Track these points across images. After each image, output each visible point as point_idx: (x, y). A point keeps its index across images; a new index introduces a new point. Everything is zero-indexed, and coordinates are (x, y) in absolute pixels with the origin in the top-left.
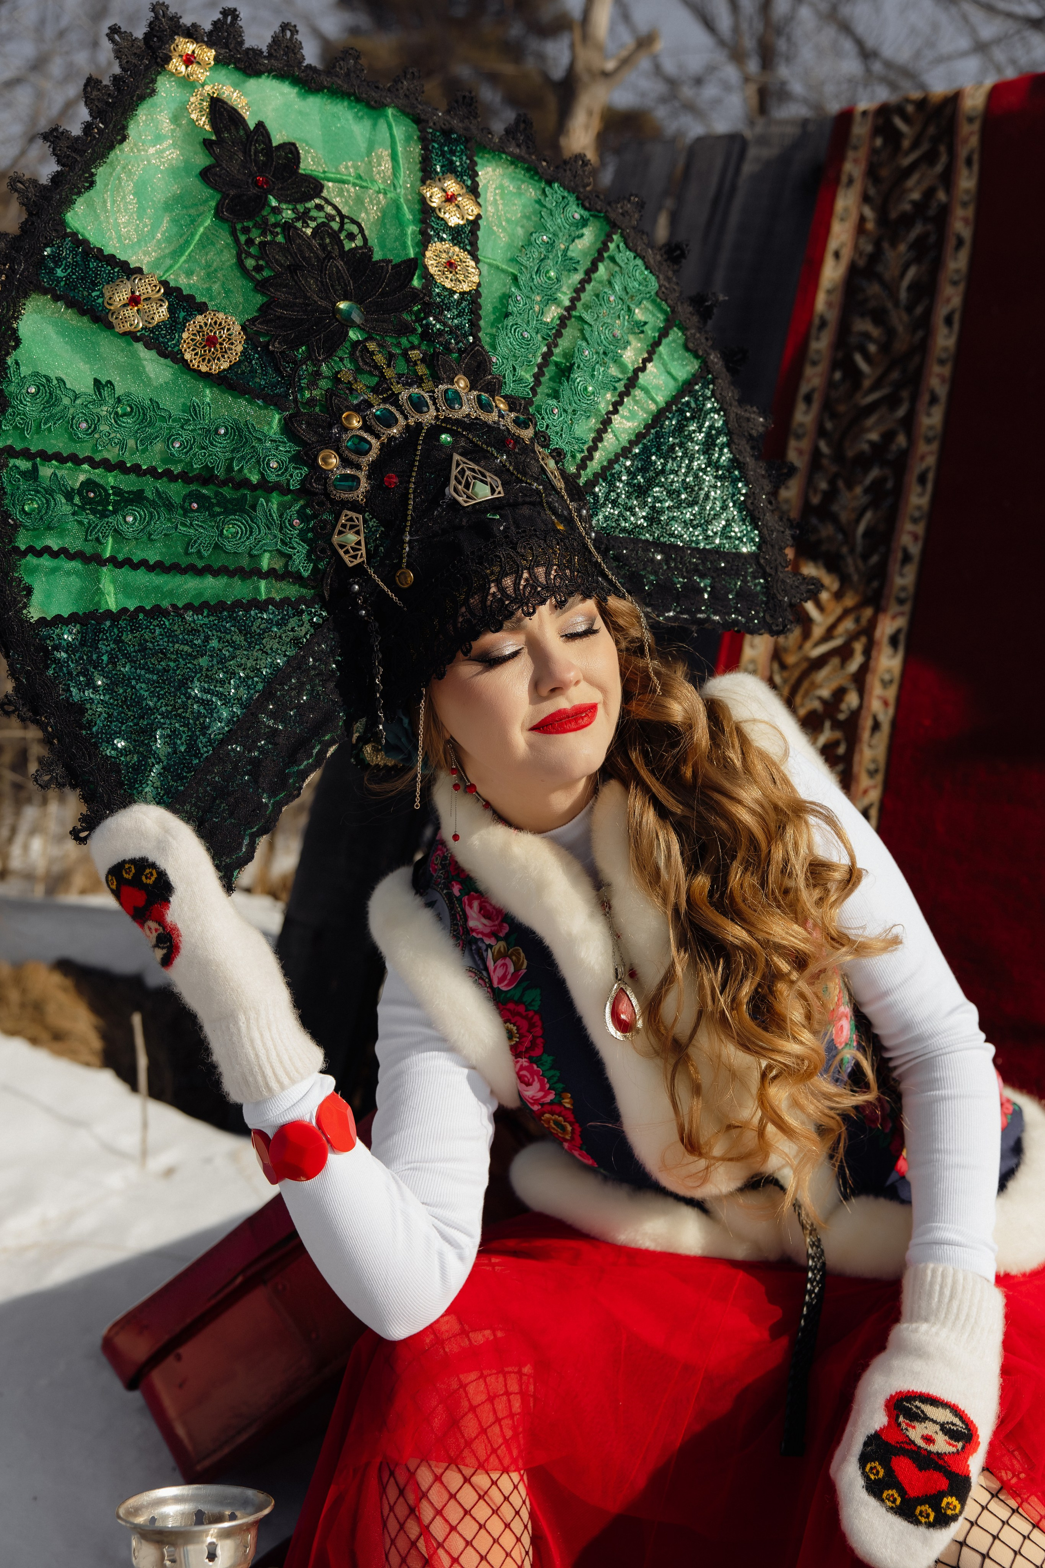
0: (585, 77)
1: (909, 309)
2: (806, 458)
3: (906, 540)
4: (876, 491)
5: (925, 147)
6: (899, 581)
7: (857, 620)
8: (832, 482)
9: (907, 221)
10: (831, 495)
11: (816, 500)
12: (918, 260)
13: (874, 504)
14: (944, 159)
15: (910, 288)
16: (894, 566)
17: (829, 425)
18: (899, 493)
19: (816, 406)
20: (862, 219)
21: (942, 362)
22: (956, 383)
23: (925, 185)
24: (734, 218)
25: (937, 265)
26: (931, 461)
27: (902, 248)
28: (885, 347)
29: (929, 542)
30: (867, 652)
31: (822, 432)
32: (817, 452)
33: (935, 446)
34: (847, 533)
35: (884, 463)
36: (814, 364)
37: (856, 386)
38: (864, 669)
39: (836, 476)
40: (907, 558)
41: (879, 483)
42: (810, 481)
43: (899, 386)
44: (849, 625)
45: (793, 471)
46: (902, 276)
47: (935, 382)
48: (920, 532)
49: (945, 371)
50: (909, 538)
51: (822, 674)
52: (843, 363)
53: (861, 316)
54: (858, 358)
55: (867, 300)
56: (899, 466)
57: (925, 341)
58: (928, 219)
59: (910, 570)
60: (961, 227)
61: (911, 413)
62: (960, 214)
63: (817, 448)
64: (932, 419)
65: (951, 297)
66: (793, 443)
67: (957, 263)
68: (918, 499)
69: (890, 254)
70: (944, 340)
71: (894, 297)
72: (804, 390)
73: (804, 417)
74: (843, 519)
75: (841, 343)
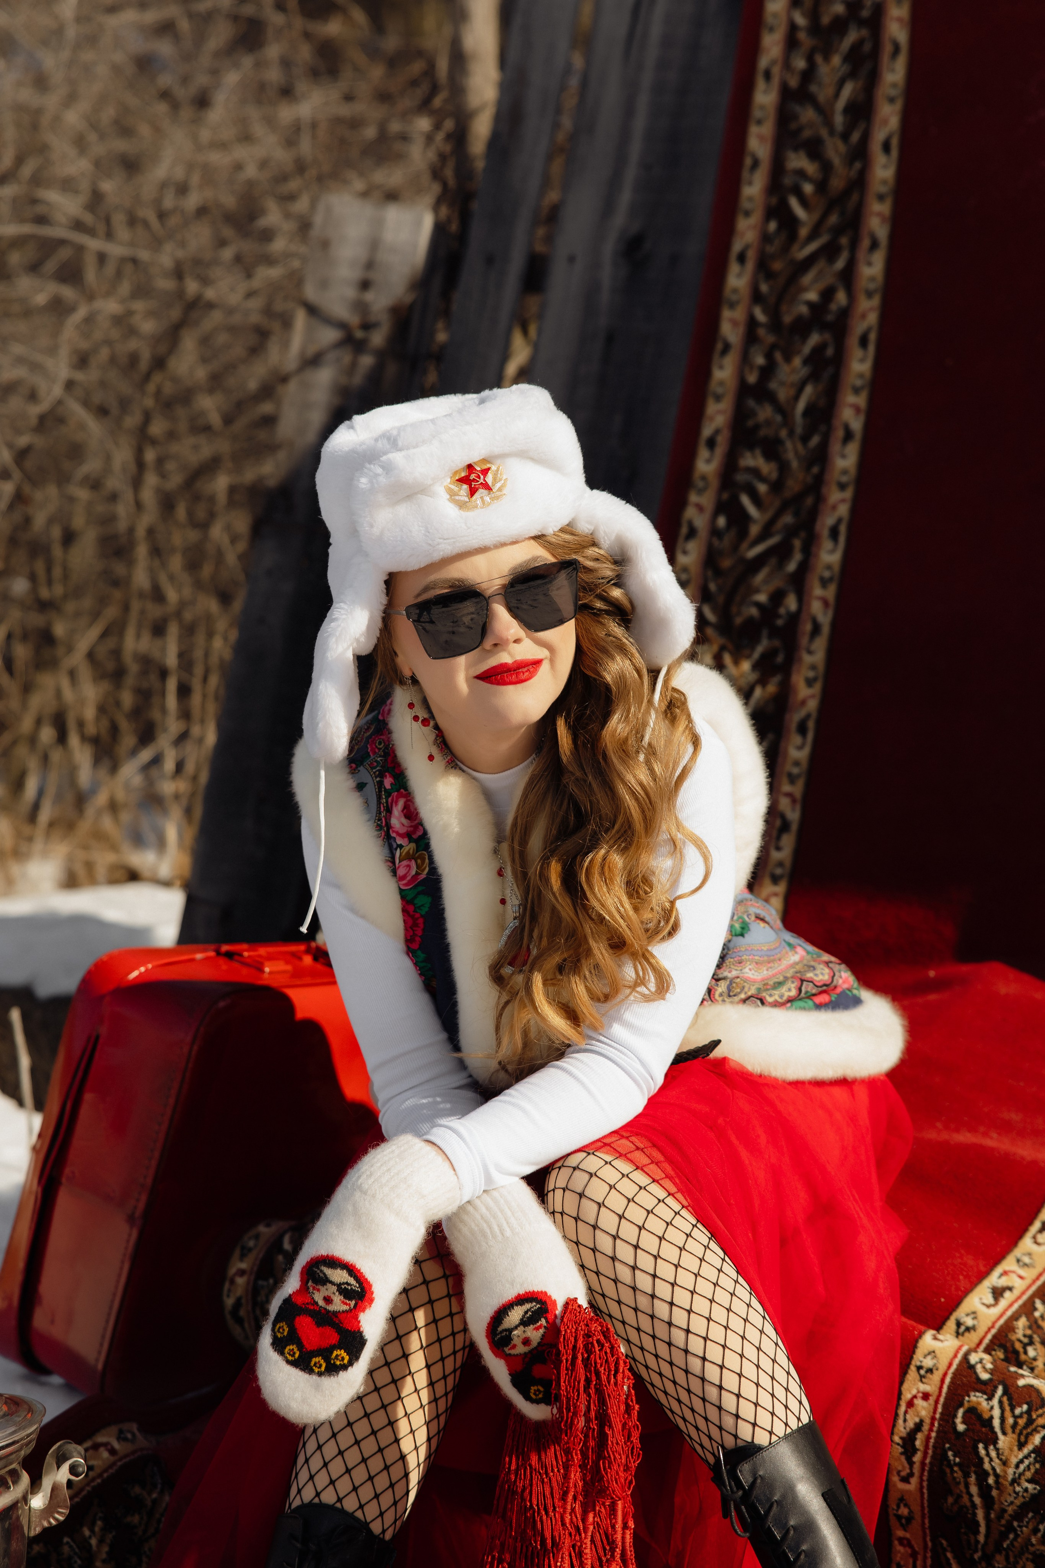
1: (845, 136)
2: (741, 330)
3: (847, 414)
4: (816, 360)
6: (840, 464)
7: (796, 514)
8: (769, 356)
9: (840, 26)
10: (767, 372)
11: (752, 378)
12: (853, 74)
13: (814, 376)
15: (844, 110)
16: (835, 446)
17: (764, 288)
18: (839, 361)
19: (750, 266)
20: (793, 26)
21: (881, 198)
22: (897, 222)
24: (656, 31)
25: (872, 79)
26: (872, 319)
27: (836, 61)
28: (822, 186)
29: (871, 414)
30: (808, 550)
31: (757, 297)
32: (752, 323)
33: (876, 301)
34: (785, 412)
35: (824, 327)
36: (747, 214)
37: (792, 237)
38: (804, 568)
39: (773, 347)
40: (848, 436)
41: (819, 350)
42: (745, 359)
43: (838, 231)
44: (788, 519)
45: (727, 347)
46: (837, 96)
47: (875, 223)
48: (862, 404)
49: (884, 208)
50: (851, 413)
51: (759, 577)
52: (778, 211)
53: (795, 150)
54: (793, 202)
55: (801, 129)
56: (839, 328)
57: (862, 173)
58: (861, 23)
59: (852, 450)
60: (897, 30)
61: (851, 264)
62: (895, 13)
63: (752, 317)
64: (872, 269)
65: (888, 118)
66: (726, 314)
67: (894, 75)
68: (860, 366)
69: (823, 69)
70: (883, 171)
71: (828, 122)
72: (737, 247)
73: (737, 280)
74: (782, 397)
75: (776, 186)
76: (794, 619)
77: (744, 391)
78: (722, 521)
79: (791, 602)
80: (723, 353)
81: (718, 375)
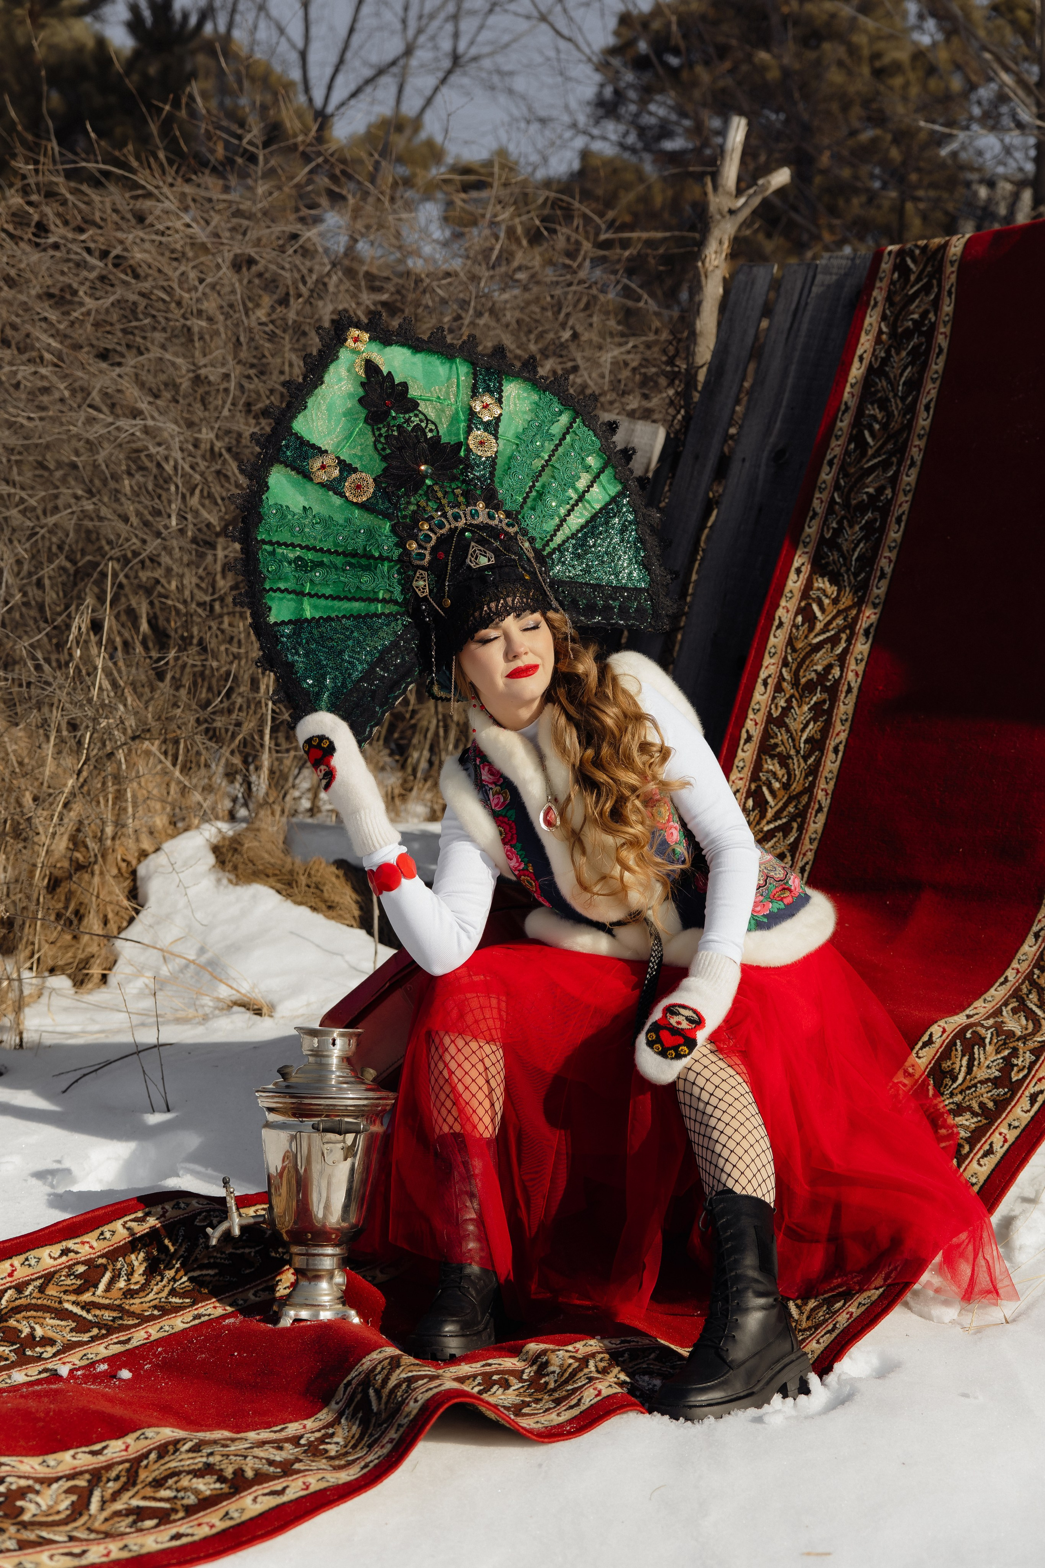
0: (716, 215)
1: (903, 399)
2: (825, 505)
3: (884, 562)
4: (868, 528)
5: (925, 280)
6: (876, 591)
7: (845, 619)
8: (840, 523)
9: (908, 334)
10: (838, 532)
11: (828, 536)
12: (912, 363)
13: (866, 538)
14: (935, 290)
15: (905, 383)
16: (874, 581)
17: (842, 482)
18: (883, 530)
19: (835, 468)
20: (880, 332)
21: (920, 437)
22: (928, 453)
23: (923, 307)
24: (805, 327)
25: (925, 366)
26: (906, 507)
27: (904, 354)
28: (885, 426)
29: (898, 565)
30: (849, 641)
31: (837, 487)
32: (832, 501)
33: (909, 497)
34: (846, 558)
35: (875, 509)
36: (838, 438)
37: (864, 454)
38: (846, 651)
39: (843, 518)
40: (883, 575)
41: (871, 522)
42: (825, 521)
43: (891, 454)
44: (840, 621)
45: (815, 514)
46: (901, 375)
47: (915, 450)
48: (893, 558)
49: (922, 443)
50: (886, 562)
51: (819, 655)
52: (856, 438)
53: (872, 404)
54: (866, 433)
55: (877, 391)
56: (885, 511)
57: (911, 421)
58: (921, 334)
59: (884, 584)
60: (942, 340)
61: (897, 473)
62: (942, 330)
63: (833, 498)
64: (910, 478)
65: (931, 391)
66: (817, 495)
67: (937, 366)
68: (895, 534)
69: (895, 358)
70: (924, 421)
71: (894, 390)
72: (828, 457)
73: (826, 476)
74: (845, 548)
75: (857, 423)
76: (837, 682)
77: (822, 541)
78: (799, 619)
79: (836, 672)
80: (812, 518)
81: (807, 530)
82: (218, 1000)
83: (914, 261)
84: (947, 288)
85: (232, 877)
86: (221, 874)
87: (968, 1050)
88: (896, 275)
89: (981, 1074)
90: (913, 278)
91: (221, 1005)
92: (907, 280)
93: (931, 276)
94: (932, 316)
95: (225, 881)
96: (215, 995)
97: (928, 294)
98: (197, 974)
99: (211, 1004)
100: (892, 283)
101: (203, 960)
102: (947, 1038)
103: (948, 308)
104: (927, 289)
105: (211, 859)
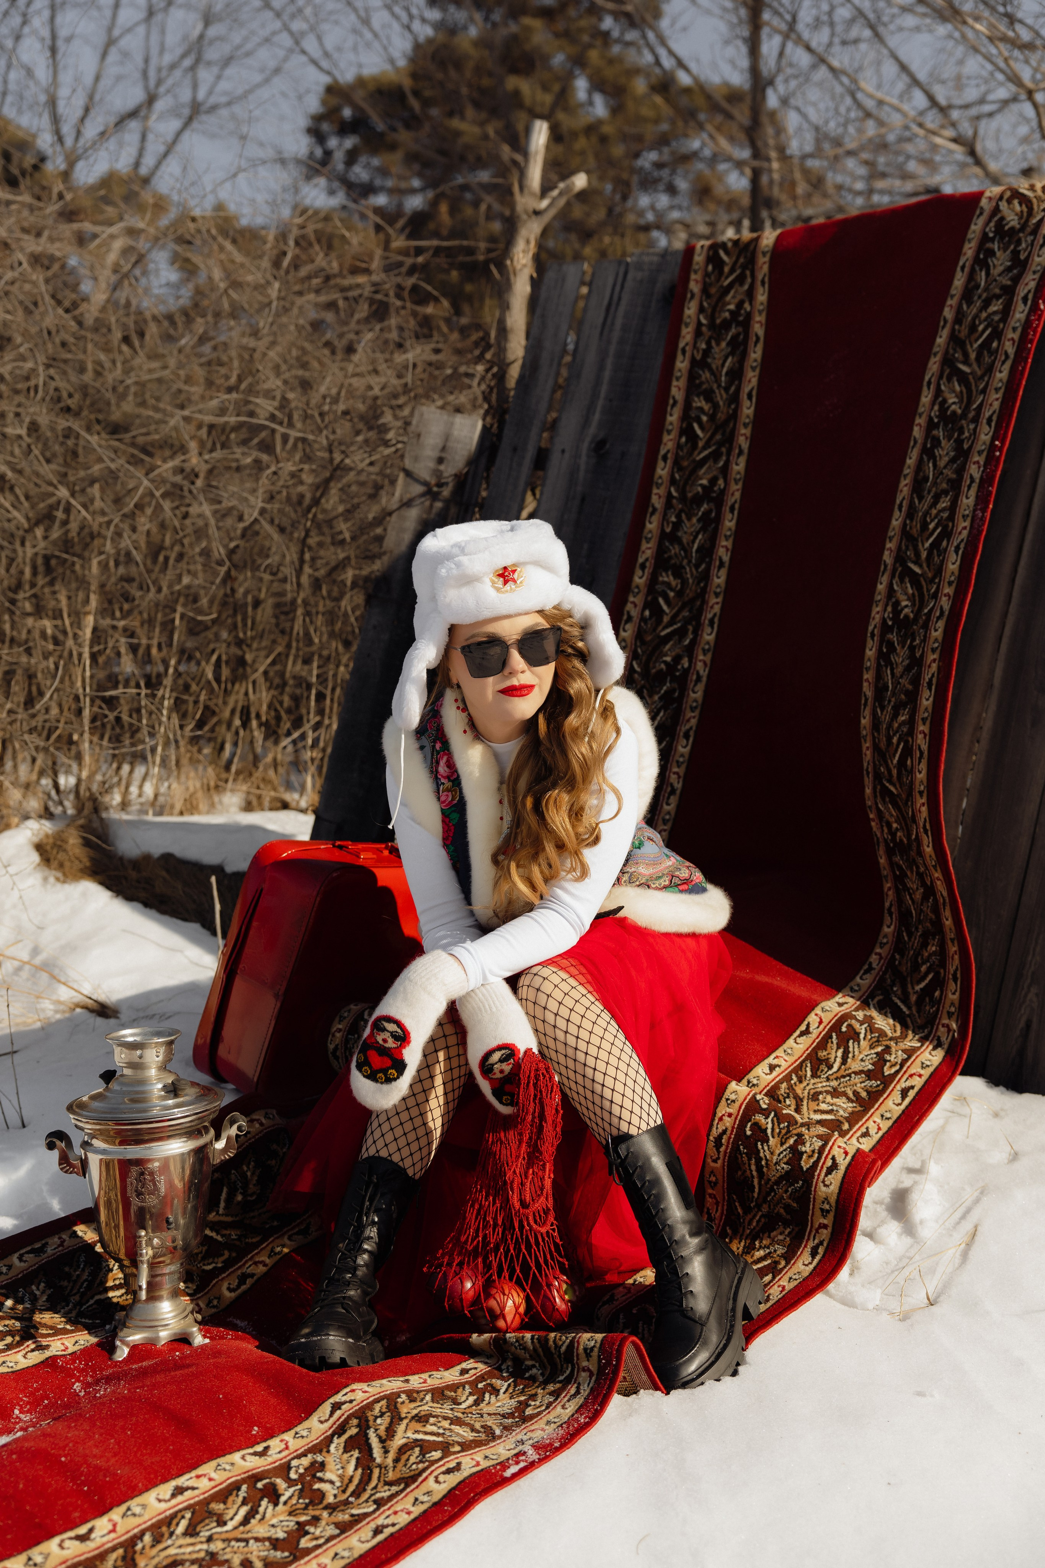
0: (524, 217)
1: (727, 389)
2: (663, 500)
3: (721, 552)
4: (705, 520)
5: (738, 272)
6: (716, 581)
7: (690, 611)
8: (678, 516)
9: (726, 325)
10: (677, 526)
11: (668, 530)
12: (732, 353)
13: (703, 529)
14: (749, 280)
15: (727, 374)
16: (714, 571)
17: (677, 476)
18: (718, 520)
19: (669, 462)
20: (699, 324)
21: (746, 425)
22: (754, 440)
23: (739, 297)
24: (619, 322)
25: (744, 355)
26: (737, 495)
27: (723, 344)
28: (712, 417)
29: (735, 552)
30: (696, 632)
31: (673, 481)
32: (669, 496)
33: (740, 486)
34: (686, 550)
35: (710, 500)
36: (669, 432)
37: (694, 447)
38: (693, 642)
39: (681, 511)
40: (721, 564)
41: (707, 513)
42: (665, 517)
43: (720, 444)
44: (686, 613)
45: (655, 510)
46: (723, 365)
47: (742, 440)
48: (730, 546)
49: (747, 431)
50: (723, 551)
51: (668, 647)
52: (687, 431)
53: (698, 396)
54: (696, 426)
55: (702, 383)
56: (719, 501)
57: (736, 411)
58: (739, 324)
59: (723, 573)
60: (758, 328)
61: (727, 463)
62: (758, 318)
63: (670, 493)
64: (739, 467)
65: (751, 379)
66: (655, 491)
67: (756, 354)
68: (729, 523)
69: (716, 349)
70: (748, 410)
71: (718, 381)
72: (662, 452)
73: (662, 471)
74: (685, 541)
75: (686, 416)
76: (686, 672)
77: (663, 535)
78: (647, 613)
79: (685, 663)
80: (653, 514)
81: (649, 526)
82: (59, 1002)
83: (727, 253)
84: (760, 277)
85: (59, 875)
86: (47, 872)
87: (843, 1042)
88: (710, 268)
89: (854, 1065)
90: (726, 269)
91: (62, 1007)
92: (721, 272)
93: (744, 267)
94: (747, 306)
95: (52, 880)
96: (54, 998)
97: (742, 284)
98: (33, 976)
99: (52, 1007)
100: (707, 275)
101: (38, 961)
102: (824, 1029)
103: (762, 297)
104: (741, 280)
105: (35, 857)
